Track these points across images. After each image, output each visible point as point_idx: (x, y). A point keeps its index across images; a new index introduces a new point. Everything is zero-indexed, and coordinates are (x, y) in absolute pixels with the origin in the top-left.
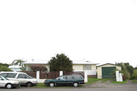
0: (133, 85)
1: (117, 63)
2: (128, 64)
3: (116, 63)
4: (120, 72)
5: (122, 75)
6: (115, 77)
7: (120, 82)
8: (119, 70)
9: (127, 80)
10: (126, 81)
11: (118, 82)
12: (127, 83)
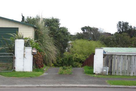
0: (58, 83)
1: (26, 18)
2: (56, 21)
3: (23, 18)
4: (27, 45)
5: (33, 54)
6: (12, 59)
7: (24, 72)
8: (26, 39)
9: (45, 68)
10: (43, 71)
11: (20, 72)
12: (43, 77)
